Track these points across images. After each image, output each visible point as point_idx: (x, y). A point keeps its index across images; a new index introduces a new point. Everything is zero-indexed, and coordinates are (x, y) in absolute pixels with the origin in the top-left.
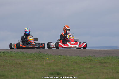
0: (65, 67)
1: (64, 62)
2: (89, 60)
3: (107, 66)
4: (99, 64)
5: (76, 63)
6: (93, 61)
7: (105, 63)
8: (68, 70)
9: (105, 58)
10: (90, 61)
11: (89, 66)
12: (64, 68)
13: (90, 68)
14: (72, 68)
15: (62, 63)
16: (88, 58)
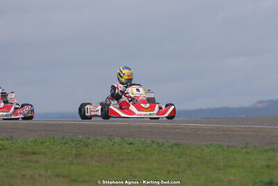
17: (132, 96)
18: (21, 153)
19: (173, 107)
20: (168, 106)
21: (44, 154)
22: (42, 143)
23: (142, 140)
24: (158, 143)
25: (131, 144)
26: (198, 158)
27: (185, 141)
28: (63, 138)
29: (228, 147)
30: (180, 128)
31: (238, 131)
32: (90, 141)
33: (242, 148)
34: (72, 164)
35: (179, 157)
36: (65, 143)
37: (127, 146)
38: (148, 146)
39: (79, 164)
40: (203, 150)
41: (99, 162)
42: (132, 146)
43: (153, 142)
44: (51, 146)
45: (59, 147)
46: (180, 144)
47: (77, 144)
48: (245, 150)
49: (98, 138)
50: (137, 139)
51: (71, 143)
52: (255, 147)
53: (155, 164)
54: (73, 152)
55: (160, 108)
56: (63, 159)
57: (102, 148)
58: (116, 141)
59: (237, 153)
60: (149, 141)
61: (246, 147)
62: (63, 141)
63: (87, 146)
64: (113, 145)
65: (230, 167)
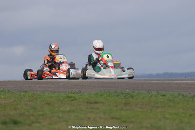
0: (28, 112)
1: (29, 103)
2: (71, 99)
3: (98, 108)
4: (86, 104)
5: (48, 104)
6: (77, 100)
7: (96, 103)
8: (33, 115)
9: (96, 94)
10: (73, 100)
11: (68, 109)
12: (26, 113)
13: (69, 111)
14: (40, 113)
15: (25, 104)
16: (70, 95)
18: (87, 102)
21: (103, 103)
22: (101, 95)
23: (172, 93)
24: (183, 95)
25: (164, 96)
28: (116, 92)
32: (135, 94)
34: (122, 110)
36: (117, 96)
37: (161, 97)
38: (176, 97)
39: (127, 110)
41: (141, 108)
42: (164, 97)
43: (179, 94)
44: (108, 98)
45: (113, 98)
47: (126, 96)
49: (141, 92)
50: (168, 92)
51: (122, 95)
53: (181, 110)
54: (123, 102)
56: (116, 106)
57: (143, 98)
58: (153, 94)
60: (176, 94)
62: (116, 94)
63: (132, 97)
64: (151, 97)
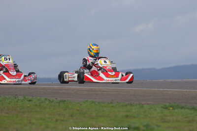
17: (101, 66)
19: (132, 75)
20: (128, 74)
23: (38, 98)
24: (49, 100)
25: (30, 101)
26: (78, 110)
27: (68, 99)
29: (99, 103)
30: (65, 90)
31: (106, 91)
33: (109, 104)
35: (64, 110)
37: (27, 102)
38: (42, 102)
40: (81, 105)
41: (7, 113)
43: (46, 99)
46: (65, 101)
48: (111, 105)
50: (34, 97)
52: (118, 102)
53: (47, 115)
55: (122, 75)
57: (9, 104)
58: (19, 99)
59: (105, 106)
60: (43, 99)
61: (111, 103)
64: (17, 102)
65: (100, 117)
